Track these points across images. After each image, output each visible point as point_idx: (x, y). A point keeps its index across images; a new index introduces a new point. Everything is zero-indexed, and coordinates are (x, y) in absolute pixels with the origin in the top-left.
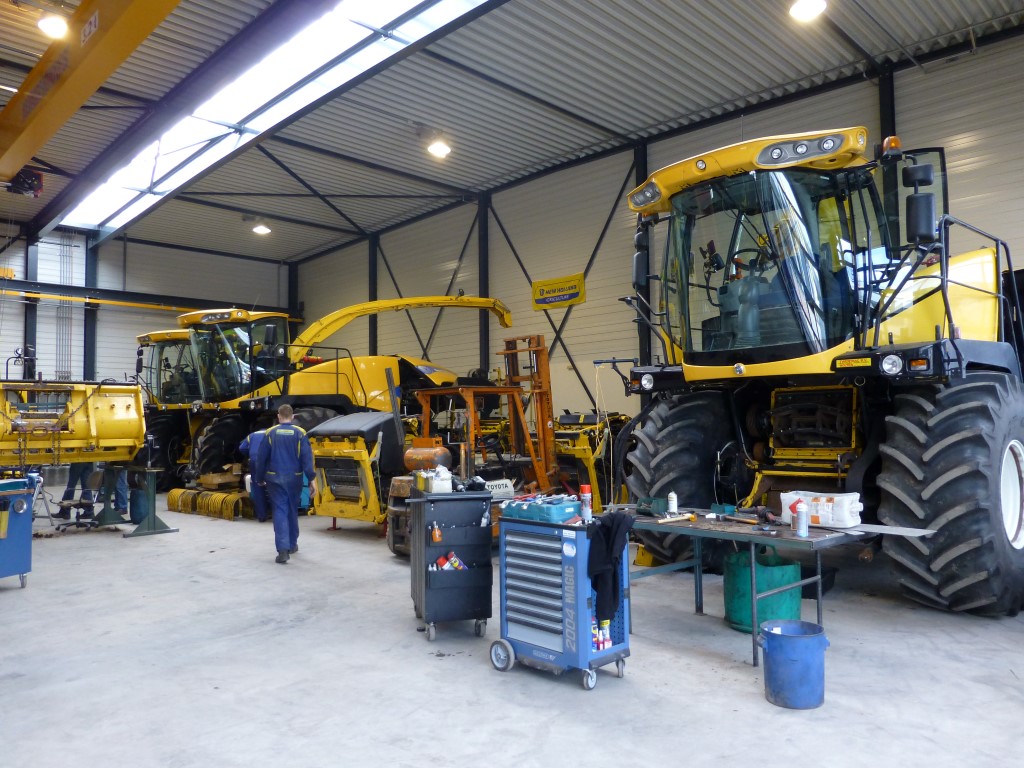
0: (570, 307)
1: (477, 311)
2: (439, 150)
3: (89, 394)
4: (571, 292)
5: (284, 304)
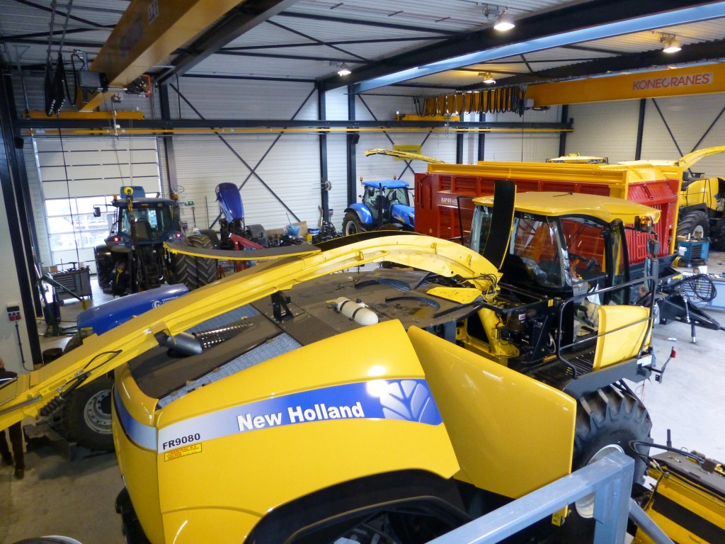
5: (560, 120)
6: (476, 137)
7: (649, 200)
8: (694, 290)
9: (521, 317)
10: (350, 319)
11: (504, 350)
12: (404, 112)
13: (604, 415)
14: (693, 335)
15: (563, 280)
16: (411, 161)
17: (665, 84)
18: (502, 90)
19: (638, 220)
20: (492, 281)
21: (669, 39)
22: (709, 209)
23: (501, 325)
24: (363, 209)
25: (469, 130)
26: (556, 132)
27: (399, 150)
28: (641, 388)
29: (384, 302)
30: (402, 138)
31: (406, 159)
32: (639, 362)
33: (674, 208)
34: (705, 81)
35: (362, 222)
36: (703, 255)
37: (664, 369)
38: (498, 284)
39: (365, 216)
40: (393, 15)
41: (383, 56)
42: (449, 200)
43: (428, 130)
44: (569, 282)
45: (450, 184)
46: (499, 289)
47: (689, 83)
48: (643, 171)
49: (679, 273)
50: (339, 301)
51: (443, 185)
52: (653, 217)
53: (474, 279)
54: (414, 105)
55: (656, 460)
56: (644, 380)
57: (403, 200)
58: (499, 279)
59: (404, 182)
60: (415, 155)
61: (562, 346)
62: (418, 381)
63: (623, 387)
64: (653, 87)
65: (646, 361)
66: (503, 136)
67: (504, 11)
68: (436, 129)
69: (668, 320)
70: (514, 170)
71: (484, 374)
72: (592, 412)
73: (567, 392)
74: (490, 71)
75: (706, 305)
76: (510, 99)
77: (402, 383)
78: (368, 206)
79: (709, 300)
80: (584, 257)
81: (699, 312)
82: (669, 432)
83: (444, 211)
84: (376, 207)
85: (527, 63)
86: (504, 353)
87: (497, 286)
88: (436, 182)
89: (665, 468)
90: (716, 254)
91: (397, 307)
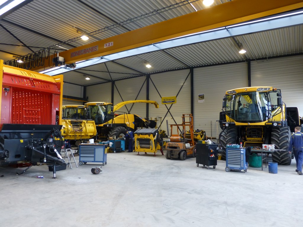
0: (172, 104)
1: (146, 103)
2: (148, 66)
3: (85, 122)
4: (173, 100)
5: (82, 97)
14: (54, 173)
22: (129, 127)
26: (81, 102)
36: (122, 147)
47: (90, 51)
64: (78, 55)
85: (28, 47)
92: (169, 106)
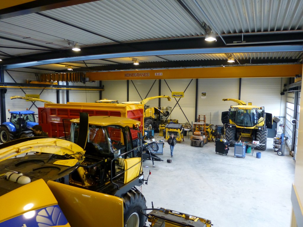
0: (180, 98)
4: (181, 95)
5: (99, 86)
6: (65, 92)
7: (134, 117)
8: (152, 147)
9: (94, 168)
10: (15, 183)
11: (88, 183)
12: (30, 79)
13: (130, 202)
14: (153, 164)
15: (110, 150)
16: (35, 102)
17: (135, 75)
18: (76, 73)
19: (134, 126)
20: (82, 154)
21: (135, 60)
22: (153, 118)
23: (86, 173)
24: (10, 125)
25: (62, 88)
26: (98, 90)
27: (28, 97)
28: (140, 188)
29: (32, 171)
30: (29, 91)
31: (33, 101)
32: (140, 178)
33: (142, 119)
34: (147, 75)
35: (10, 131)
36: (153, 135)
37: (148, 179)
38: (84, 155)
39: (12, 128)
40: (25, 38)
41: (19, 54)
42: (56, 119)
43: (43, 88)
44: (112, 152)
45: (56, 112)
46: (85, 157)
47: (143, 75)
48: (131, 106)
49: (146, 142)
50: (8, 174)
51: (52, 113)
52: (139, 124)
53: (74, 155)
54: (36, 77)
55: (150, 215)
56: (141, 185)
57: (32, 119)
58: (84, 153)
59: (31, 111)
60: (37, 99)
61: (112, 178)
62: (55, 206)
63: (135, 189)
64: (131, 76)
65: (141, 178)
66: (77, 91)
67: (76, 44)
68: (47, 88)
69: (145, 160)
70: (83, 106)
71: (83, 196)
72: (126, 202)
73: (116, 196)
74: (70, 65)
75: (156, 153)
76: (79, 77)
77: (47, 209)
78: (13, 123)
79: (157, 151)
80: (116, 141)
81: (154, 155)
82: (152, 202)
83: (53, 124)
84: (17, 124)
85: (85, 64)
86: (89, 185)
87: (84, 156)
88: (49, 111)
89: (153, 217)
90: (156, 134)
91: (39, 172)
92: (178, 99)
